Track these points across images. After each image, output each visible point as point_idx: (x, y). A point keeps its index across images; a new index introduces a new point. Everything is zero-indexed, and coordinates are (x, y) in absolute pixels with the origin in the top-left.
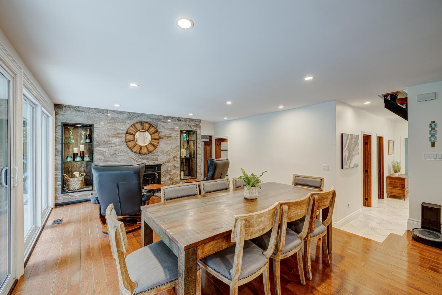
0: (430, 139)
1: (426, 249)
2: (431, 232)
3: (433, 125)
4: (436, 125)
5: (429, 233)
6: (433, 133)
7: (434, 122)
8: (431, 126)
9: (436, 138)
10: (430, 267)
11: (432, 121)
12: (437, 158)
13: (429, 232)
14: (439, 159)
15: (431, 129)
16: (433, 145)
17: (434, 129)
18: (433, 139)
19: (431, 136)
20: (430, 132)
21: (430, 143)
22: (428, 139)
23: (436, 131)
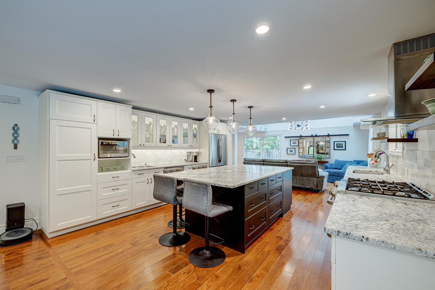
0: (13, 141)
1: (20, 248)
2: (17, 231)
3: (16, 128)
4: (18, 129)
5: (17, 232)
6: (15, 135)
7: (17, 125)
8: (14, 129)
9: (18, 141)
10: (34, 259)
11: (15, 124)
12: (20, 159)
13: (15, 232)
14: (21, 161)
15: (13, 132)
16: (16, 147)
17: (17, 132)
18: (16, 142)
19: (13, 138)
20: (13, 134)
21: (13, 145)
22: (11, 141)
23: (18, 134)
